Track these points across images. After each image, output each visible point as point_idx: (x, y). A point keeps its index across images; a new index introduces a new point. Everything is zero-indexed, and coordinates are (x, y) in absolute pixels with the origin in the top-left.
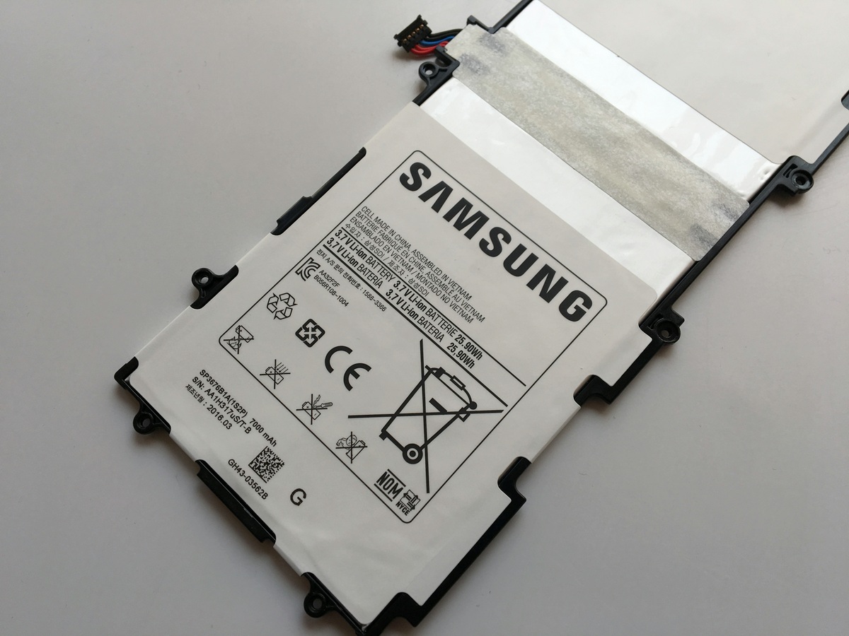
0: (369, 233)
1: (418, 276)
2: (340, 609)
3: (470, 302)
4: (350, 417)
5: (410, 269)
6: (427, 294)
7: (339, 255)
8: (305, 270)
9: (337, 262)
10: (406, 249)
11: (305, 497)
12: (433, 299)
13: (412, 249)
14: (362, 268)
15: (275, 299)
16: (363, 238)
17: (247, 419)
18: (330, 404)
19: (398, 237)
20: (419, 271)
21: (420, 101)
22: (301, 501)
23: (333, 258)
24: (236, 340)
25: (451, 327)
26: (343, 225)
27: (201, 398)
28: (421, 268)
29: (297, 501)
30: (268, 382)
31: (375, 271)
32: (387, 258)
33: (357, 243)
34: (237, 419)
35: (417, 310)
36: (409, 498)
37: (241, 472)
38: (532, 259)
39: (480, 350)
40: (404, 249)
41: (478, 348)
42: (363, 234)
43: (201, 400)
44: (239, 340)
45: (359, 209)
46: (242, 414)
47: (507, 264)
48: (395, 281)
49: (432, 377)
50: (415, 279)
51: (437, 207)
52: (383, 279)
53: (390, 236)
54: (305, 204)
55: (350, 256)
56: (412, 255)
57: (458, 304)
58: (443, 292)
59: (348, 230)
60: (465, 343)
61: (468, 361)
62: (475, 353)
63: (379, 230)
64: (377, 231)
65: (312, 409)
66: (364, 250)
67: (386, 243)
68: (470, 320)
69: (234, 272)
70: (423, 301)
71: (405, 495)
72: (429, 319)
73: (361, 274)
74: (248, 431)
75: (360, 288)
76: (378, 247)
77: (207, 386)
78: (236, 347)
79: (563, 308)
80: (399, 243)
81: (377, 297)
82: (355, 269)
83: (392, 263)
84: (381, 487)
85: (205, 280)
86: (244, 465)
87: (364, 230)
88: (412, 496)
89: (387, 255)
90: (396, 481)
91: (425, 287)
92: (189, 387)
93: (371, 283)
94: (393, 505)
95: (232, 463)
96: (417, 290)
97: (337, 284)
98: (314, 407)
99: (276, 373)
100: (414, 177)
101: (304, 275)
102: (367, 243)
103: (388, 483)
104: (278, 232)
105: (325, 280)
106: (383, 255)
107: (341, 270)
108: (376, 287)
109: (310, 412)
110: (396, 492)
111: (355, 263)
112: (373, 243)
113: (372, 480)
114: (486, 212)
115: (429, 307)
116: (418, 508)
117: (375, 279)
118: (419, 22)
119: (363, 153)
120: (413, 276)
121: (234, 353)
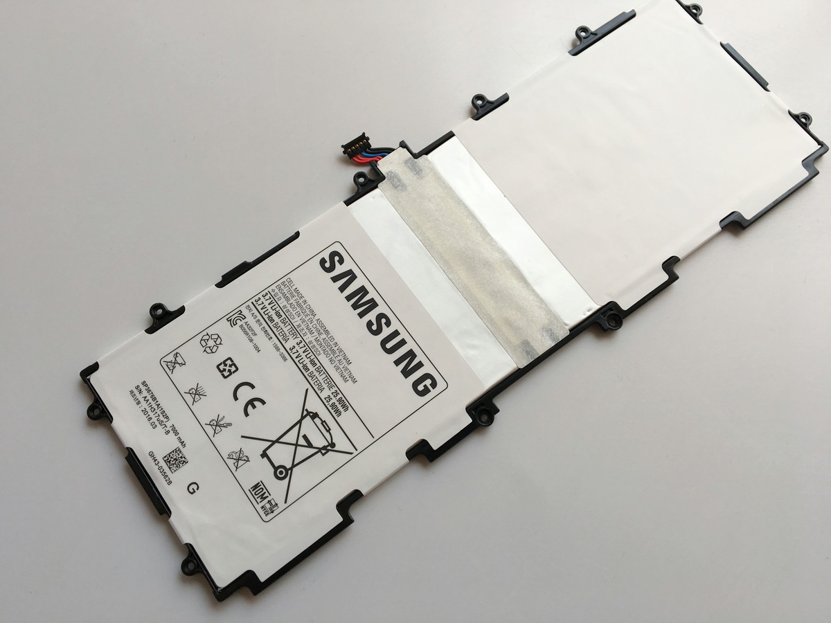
0: (287, 299)
1: (317, 340)
2: (206, 573)
3: (349, 367)
4: (242, 437)
5: (311, 333)
6: (319, 354)
7: (262, 312)
8: (234, 319)
9: (259, 317)
10: (312, 317)
11: (198, 489)
12: (323, 359)
13: (316, 318)
14: (276, 326)
15: (207, 337)
16: (283, 302)
17: (169, 424)
18: (230, 424)
19: (308, 307)
20: (318, 336)
21: (348, 202)
22: (195, 492)
23: (257, 313)
24: (173, 363)
25: (331, 383)
26: (270, 289)
27: (139, 401)
28: (320, 334)
29: (192, 491)
30: (189, 398)
31: (285, 330)
32: (297, 321)
33: (277, 305)
34: (161, 423)
35: (310, 366)
36: (271, 504)
37: (157, 462)
38: (403, 342)
39: (348, 404)
40: (311, 316)
41: (347, 403)
42: (283, 300)
43: (138, 403)
44: (175, 363)
45: (284, 279)
46: (166, 420)
47: (384, 343)
48: (298, 340)
49: (308, 417)
50: (313, 341)
51: (342, 289)
52: (290, 337)
53: (302, 304)
54: (244, 268)
55: (270, 314)
56: (315, 322)
57: (340, 366)
58: (332, 356)
59: (273, 294)
60: (338, 398)
61: (337, 411)
62: (344, 406)
63: (295, 298)
64: (294, 299)
65: (216, 426)
66: (281, 312)
67: (298, 309)
68: (346, 381)
69: (181, 310)
70: (315, 360)
71: (269, 502)
72: (316, 374)
73: (274, 330)
74: (168, 432)
75: (271, 340)
76: (292, 311)
77: (145, 393)
78: (172, 368)
79: (415, 385)
80: (308, 312)
81: (282, 350)
82: (271, 325)
83: (299, 326)
84: (253, 493)
85: (160, 311)
86: (160, 458)
87: (284, 296)
88: (274, 504)
89: (297, 319)
90: (265, 490)
91: (320, 349)
92: (132, 392)
93: (280, 338)
94: (258, 507)
95: (152, 455)
96: (313, 350)
97: (255, 335)
98: (218, 424)
99: (197, 393)
100: (330, 262)
101: (232, 323)
102: (285, 306)
103: (259, 491)
104: (220, 285)
105: (247, 330)
106: (294, 318)
107: (260, 324)
108: (283, 342)
109: (214, 427)
110: (263, 498)
111: (272, 320)
112: (289, 308)
113: (248, 485)
114: (378, 300)
115: (318, 364)
116: (275, 513)
117: (284, 335)
118: (363, 138)
119: (297, 235)
120: (313, 339)
121: (169, 372)
